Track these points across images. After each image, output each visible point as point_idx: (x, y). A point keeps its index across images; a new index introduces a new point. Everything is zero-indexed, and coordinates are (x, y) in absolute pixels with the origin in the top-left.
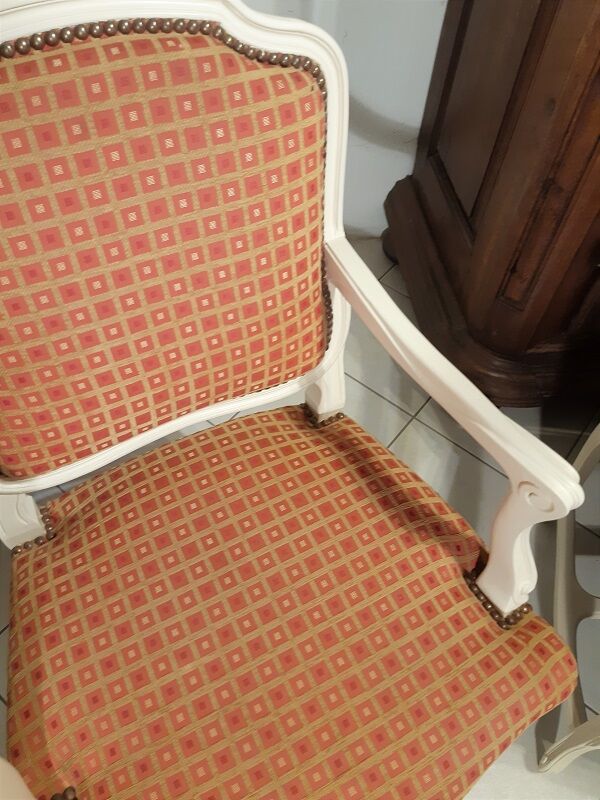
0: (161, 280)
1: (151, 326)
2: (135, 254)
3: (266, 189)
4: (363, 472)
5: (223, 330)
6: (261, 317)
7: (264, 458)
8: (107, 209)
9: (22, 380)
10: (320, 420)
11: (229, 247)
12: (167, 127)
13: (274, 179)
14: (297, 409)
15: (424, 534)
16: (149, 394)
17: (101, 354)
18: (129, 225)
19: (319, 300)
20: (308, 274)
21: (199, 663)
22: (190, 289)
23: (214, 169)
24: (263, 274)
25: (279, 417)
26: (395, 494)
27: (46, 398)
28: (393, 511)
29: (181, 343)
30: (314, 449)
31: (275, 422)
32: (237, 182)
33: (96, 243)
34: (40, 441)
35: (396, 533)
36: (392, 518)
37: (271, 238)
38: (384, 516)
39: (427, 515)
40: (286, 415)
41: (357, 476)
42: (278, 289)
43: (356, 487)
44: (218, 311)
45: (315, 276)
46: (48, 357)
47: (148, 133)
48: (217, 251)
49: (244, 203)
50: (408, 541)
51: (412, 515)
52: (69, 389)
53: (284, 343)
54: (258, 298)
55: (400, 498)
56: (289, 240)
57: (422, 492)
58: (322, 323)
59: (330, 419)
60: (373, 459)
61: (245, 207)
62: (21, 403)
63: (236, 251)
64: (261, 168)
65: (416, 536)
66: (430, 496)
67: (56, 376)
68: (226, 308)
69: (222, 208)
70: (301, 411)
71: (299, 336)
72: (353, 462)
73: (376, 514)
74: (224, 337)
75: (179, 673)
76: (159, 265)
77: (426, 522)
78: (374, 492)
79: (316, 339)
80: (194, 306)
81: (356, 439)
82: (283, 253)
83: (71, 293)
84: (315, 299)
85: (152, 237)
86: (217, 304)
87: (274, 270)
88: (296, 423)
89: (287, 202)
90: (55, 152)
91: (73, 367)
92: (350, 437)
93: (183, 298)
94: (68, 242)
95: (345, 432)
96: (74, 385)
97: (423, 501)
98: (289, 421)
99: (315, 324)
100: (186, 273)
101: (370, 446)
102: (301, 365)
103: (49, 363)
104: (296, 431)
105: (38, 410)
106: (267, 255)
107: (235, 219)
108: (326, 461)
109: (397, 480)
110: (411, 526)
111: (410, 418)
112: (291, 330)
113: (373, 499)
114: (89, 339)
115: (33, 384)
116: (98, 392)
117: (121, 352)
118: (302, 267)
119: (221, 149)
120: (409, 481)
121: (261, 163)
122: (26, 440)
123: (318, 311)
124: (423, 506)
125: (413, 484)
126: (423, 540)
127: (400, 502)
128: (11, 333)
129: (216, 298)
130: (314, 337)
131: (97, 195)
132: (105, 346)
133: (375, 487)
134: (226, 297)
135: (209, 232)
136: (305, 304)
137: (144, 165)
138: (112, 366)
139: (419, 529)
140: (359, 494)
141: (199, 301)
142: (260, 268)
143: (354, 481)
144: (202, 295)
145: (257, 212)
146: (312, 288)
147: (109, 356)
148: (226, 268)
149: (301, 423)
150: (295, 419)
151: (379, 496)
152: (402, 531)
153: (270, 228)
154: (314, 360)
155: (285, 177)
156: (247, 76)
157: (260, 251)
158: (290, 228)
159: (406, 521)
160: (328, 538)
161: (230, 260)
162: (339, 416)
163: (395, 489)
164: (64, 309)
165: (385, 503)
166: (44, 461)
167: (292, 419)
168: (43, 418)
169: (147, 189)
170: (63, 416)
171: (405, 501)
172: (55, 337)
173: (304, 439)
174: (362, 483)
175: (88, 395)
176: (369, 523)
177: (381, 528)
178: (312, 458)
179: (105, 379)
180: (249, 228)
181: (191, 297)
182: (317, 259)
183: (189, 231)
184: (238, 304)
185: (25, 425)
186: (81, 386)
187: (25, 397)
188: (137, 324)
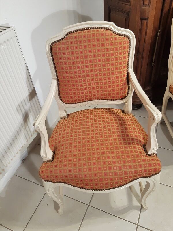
0: (93, 68)
1: (90, 77)
2: (90, 63)
3: (114, 56)
5: (103, 81)
6: (111, 81)
8: (87, 54)
9: (69, 82)
12: (99, 43)
13: (116, 54)
14: (121, 110)
16: (88, 91)
18: (90, 58)
19: (126, 81)
20: (123, 74)
21: (82, 137)
22: (98, 71)
23: (105, 50)
24: (112, 72)
27: (71, 86)
29: (95, 82)
32: (109, 53)
33: (84, 60)
34: (69, 95)
37: (115, 65)
42: (115, 76)
44: (103, 77)
45: (124, 76)
46: (73, 78)
47: (95, 43)
48: (104, 65)
49: (110, 57)
53: (116, 88)
54: (111, 76)
56: (119, 66)
63: (107, 66)
64: (114, 52)
67: (74, 82)
69: (106, 58)
71: (119, 88)
74: (103, 83)
75: (78, 137)
76: (93, 66)
79: (124, 90)
80: (98, 75)
82: (117, 69)
83: (79, 67)
84: (124, 81)
85: (93, 60)
87: (115, 71)
89: (119, 59)
90: (81, 44)
91: (76, 81)
94: (80, 59)
99: (124, 87)
100: (98, 68)
112: (118, 86)
114: (80, 77)
116: (80, 87)
117: (84, 81)
118: (121, 72)
119: (107, 47)
122: (67, 94)
123: (125, 84)
128: (69, 72)
129: (103, 74)
131: (86, 52)
132: (82, 79)
134: (105, 74)
135: (103, 61)
136: (121, 81)
137: (94, 48)
138: (83, 83)
142: (112, 70)
145: (112, 60)
146: (123, 78)
148: (105, 69)
153: (115, 63)
154: (123, 95)
155: (119, 54)
156: (114, 36)
157: (112, 67)
158: (119, 64)
160: (114, 127)
162: (130, 113)
164: (77, 70)
166: (69, 99)
168: (70, 90)
169: (93, 52)
170: (73, 91)
172: (75, 75)
175: (78, 87)
177: (126, 128)
179: (81, 85)
180: (110, 62)
181: (98, 73)
182: (125, 72)
183: (99, 61)
184: (107, 76)
185: (67, 91)
186: (77, 85)
187: (68, 85)
188: (88, 76)
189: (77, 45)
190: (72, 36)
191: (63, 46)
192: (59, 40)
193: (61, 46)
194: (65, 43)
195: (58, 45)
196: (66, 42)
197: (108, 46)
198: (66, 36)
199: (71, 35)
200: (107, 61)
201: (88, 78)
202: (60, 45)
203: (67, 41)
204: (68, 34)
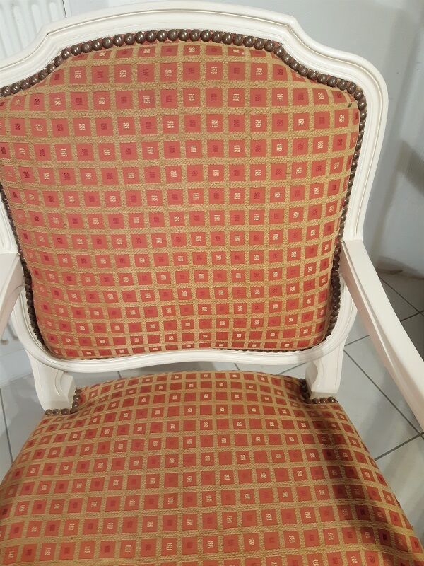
0: (187, 229)
1: (172, 264)
2: (170, 203)
3: (289, 177)
4: (329, 455)
5: (230, 285)
6: (266, 283)
7: (246, 409)
8: (156, 163)
9: (69, 279)
10: (312, 398)
11: (247, 217)
12: (216, 111)
13: (299, 171)
14: (295, 381)
15: (368, 536)
16: (161, 320)
17: (130, 275)
18: (169, 179)
19: (326, 286)
20: (318, 259)
22: (208, 243)
23: (248, 150)
24: (273, 248)
25: (276, 381)
26: (353, 487)
27: (83, 298)
28: (344, 502)
29: (193, 286)
30: (293, 418)
31: (270, 384)
32: (265, 165)
33: (142, 187)
34: (74, 331)
35: (339, 524)
36: (341, 508)
37: (286, 219)
38: (333, 503)
39: (378, 520)
40: (283, 382)
41: (321, 456)
42: (285, 264)
43: (317, 465)
44: (229, 267)
45: (324, 264)
46: (90, 266)
47: (200, 112)
48: (237, 218)
49: (268, 184)
50: (349, 536)
51: (363, 513)
52: (101, 296)
53: (284, 313)
54: (265, 267)
55: (357, 492)
56: (304, 225)
57: (382, 495)
58: (325, 308)
59: (322, 400)
60: (344, 447)
61: (268, 188)
62: (66, 297)
63: (253, 222)
64: (289, 159)
65: (359, 535)
66: (388, 502)
67: (93, 283)
68: (235, 267)
69: (247, 184)
70: (298, 383)
71: (300, 312)
72: (323, 442)
73: (326, 497)
74: (230, 291)
76: (187, 217)
77: (375, 526)
78: (332, 477)
79: (316, 320)
80: (209, 258)
81: (336, 423)
82: (295, 235)
83: (116, 221)
84: (321, 284)
85: (186, 193)
86: (228, 262)
87: (284, 247)
88: (289, 391)
89: (307, 192)
90: (127, 113)
91: (107, 280)
92: (331, 420)
93: (201, 249)
94: (121, 181)
95: (328, 415)
96: (106, 293)
97: (379, 504)
98: (283, 388)
99: (318, 306)
100: (208, 230)
101: (346, 434)
102: (297, 339)
103: (90, 271)
104: (286, 398)
105: (76, 305)
106: (280, 233)
107: (257, 195)
108: (299, 432)
109: (360, 474)
110: (357, 523)
111: (417, 434)
112: (292, 304)
113: (329, 482)
114: (123, 261)
115: (75, 283)
116: (122, 305)
117: (145, 279)
118: (312, 251)
119: (257, 136)
120: (372, 479)
121: (290, 154)
122: (65, 326)
123: (323, 296)
124: (376, 509)
125: (376, 485)
126: (365, 542)
127: (355, 496)
128: (68, 240)
129: (228, 256)
130: (315, 317)
131: (150, 151)
132: (133, 270)
133: (335, 472)
134: (238, 258)
135: (232, 200)
136: (309, 285)
137: (192, 136)
138: (136, 287)
139: (364, 530)
140: (317, 473)
141: (214, 254)
142: (271, 242)
143: (317, 458)
144: (217, 250)
145: (277, 195)
146: (319, 273)
147: (135, 279)
148: (242, 234)
149: (294, 394)
150: (289, 388)
151: (337, 482)
152: (346, 524)
153: (287, 211)
154: (312, 338)
155: (309, 171)
156: (292, 84)
157: (274, 227)
158: (306, 215)
159: (355, 516)
160: (272, 501)
161: (246, 228)
162: (330, 400)
163: (354, 482)
164: (109, 232)
165: (340, 492)
166: (74, 348)
167: (287, 387)
168: (78, 313)
169: (189, 154)
170: (93, 317)
171: (361, 497)
172: (97, 252)
173: (288, 406)
174: (324, 464)
175: (114, 305)
176: (316, 504)
177: (326, 514)
178: (288, 425)
179: (129, 296)
180: (268, 206)
181: (208, 250)
182: (329, 250)
183: (217, 196)
184: (247, 267)
185: (65, 314)
186: (111, 296)
187: (69, 293)
188: (161, 260)
189: (106, 114)
190: (82, 69)
191: (36, 114)
192: (23, 82)
193: (27, 114)
194: (46, 102)
195: (13, 108)
196: (53, 96)
197: (263, 129)
198: (56, 62)
199: (79, 63)
200: (251, 201)
201: (160, 269)
202: (21, 108)
203: (57, 88)
204: (63, 56)
